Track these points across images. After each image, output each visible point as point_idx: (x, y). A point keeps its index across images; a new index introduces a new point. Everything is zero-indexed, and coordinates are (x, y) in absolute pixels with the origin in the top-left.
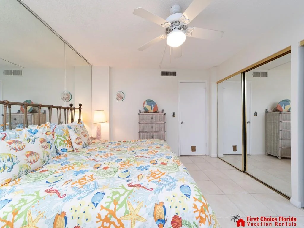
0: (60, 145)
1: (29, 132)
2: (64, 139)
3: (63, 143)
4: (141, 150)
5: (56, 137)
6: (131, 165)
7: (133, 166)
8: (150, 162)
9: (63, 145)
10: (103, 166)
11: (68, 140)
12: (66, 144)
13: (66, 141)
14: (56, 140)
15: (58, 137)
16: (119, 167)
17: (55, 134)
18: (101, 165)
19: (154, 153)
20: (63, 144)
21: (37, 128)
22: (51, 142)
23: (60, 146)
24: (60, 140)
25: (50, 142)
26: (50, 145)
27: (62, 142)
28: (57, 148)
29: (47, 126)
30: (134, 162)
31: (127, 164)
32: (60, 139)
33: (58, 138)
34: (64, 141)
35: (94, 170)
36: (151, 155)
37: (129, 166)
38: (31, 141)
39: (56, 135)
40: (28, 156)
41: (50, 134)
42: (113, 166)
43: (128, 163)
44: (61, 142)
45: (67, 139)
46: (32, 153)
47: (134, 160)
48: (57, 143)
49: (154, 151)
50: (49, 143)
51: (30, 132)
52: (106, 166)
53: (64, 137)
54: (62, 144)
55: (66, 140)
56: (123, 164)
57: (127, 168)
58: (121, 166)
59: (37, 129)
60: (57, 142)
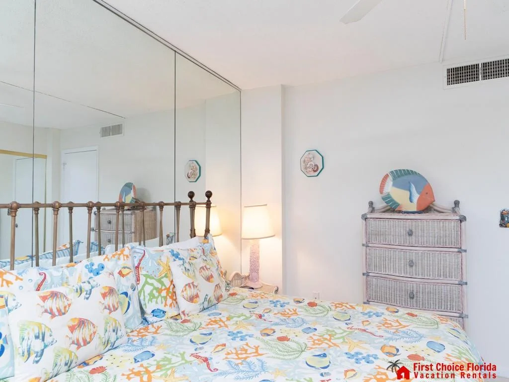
0: (150, 300)
1: (87, 271)
2: (160, 286)
3: (156, 294)
4: (366, 314)
5: (143, 279)
6: (335, 344)
7: (338, 349)
8: (382, 349)
9: (155, 300)
10: (278, 334)
11: (167, 287)
12: (163, 297)
13: (164, 290)
14: (144, 285)
15: (149, 280)
16: (309, 345)
17: (143, 272)
18: (274, 332)
19: (397, 330)
20: (157, 298)
21: (104, 260)
22: (130, 292)
23: (150, 302)
24: (151, 288)
25: (126, 294)
26: (127, 299)
27: (155, 292)
28: (144, 307)
29: (124, 255)
30: (341, 340)
31: (326, 341)
32: (152, 284)
33: (146, 283)
34: (159, 291)
35: (261, 337)
36: (387, 332)
37: (330, 346)
38: (84, 294)
39: (145, 275)
40: (72, 329)
41: (128, 274)
42: (296, 339)
43: (330, 340)
44: (152, 291)
45: (165, 286)
46: (82, 323)
47: (343, 337)
48: (146, 294)
49: (398, 324)
50: (124, 296)
51: (89, 269)
52: (284, 335)
53: (160, 281)
54: (154, 297)
55: (163, 288)
56: (319, 340)
57: (325, 350)
58: (312, 343)
59: (102, 262)
60: (144, 292)
